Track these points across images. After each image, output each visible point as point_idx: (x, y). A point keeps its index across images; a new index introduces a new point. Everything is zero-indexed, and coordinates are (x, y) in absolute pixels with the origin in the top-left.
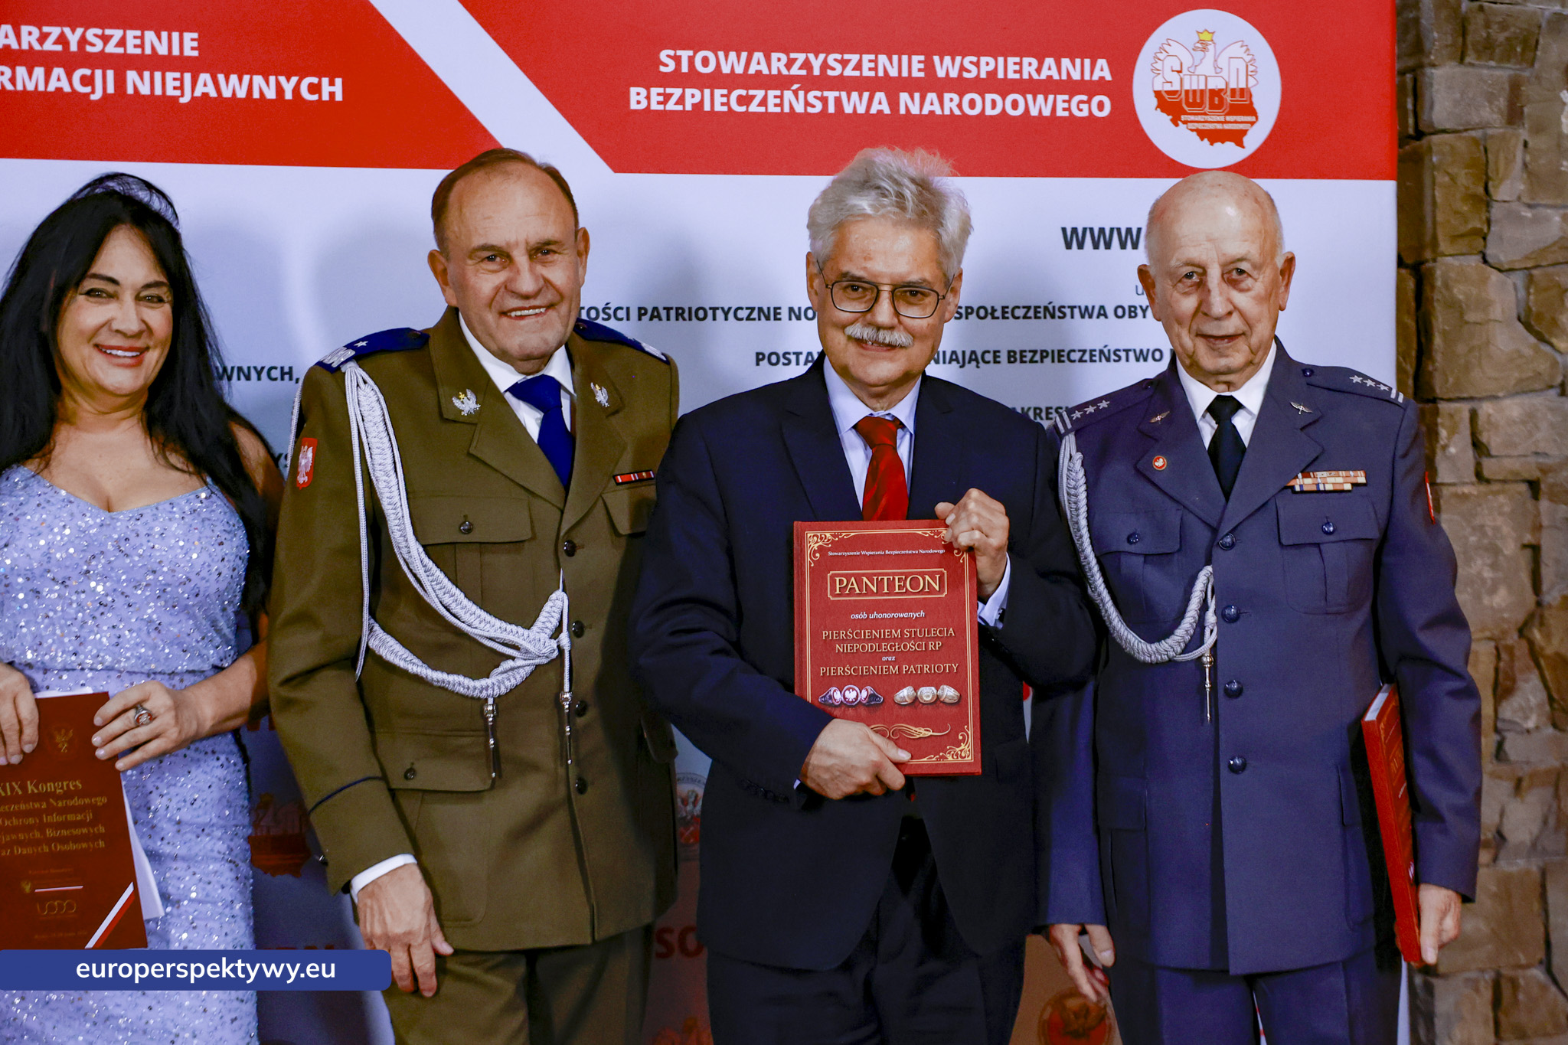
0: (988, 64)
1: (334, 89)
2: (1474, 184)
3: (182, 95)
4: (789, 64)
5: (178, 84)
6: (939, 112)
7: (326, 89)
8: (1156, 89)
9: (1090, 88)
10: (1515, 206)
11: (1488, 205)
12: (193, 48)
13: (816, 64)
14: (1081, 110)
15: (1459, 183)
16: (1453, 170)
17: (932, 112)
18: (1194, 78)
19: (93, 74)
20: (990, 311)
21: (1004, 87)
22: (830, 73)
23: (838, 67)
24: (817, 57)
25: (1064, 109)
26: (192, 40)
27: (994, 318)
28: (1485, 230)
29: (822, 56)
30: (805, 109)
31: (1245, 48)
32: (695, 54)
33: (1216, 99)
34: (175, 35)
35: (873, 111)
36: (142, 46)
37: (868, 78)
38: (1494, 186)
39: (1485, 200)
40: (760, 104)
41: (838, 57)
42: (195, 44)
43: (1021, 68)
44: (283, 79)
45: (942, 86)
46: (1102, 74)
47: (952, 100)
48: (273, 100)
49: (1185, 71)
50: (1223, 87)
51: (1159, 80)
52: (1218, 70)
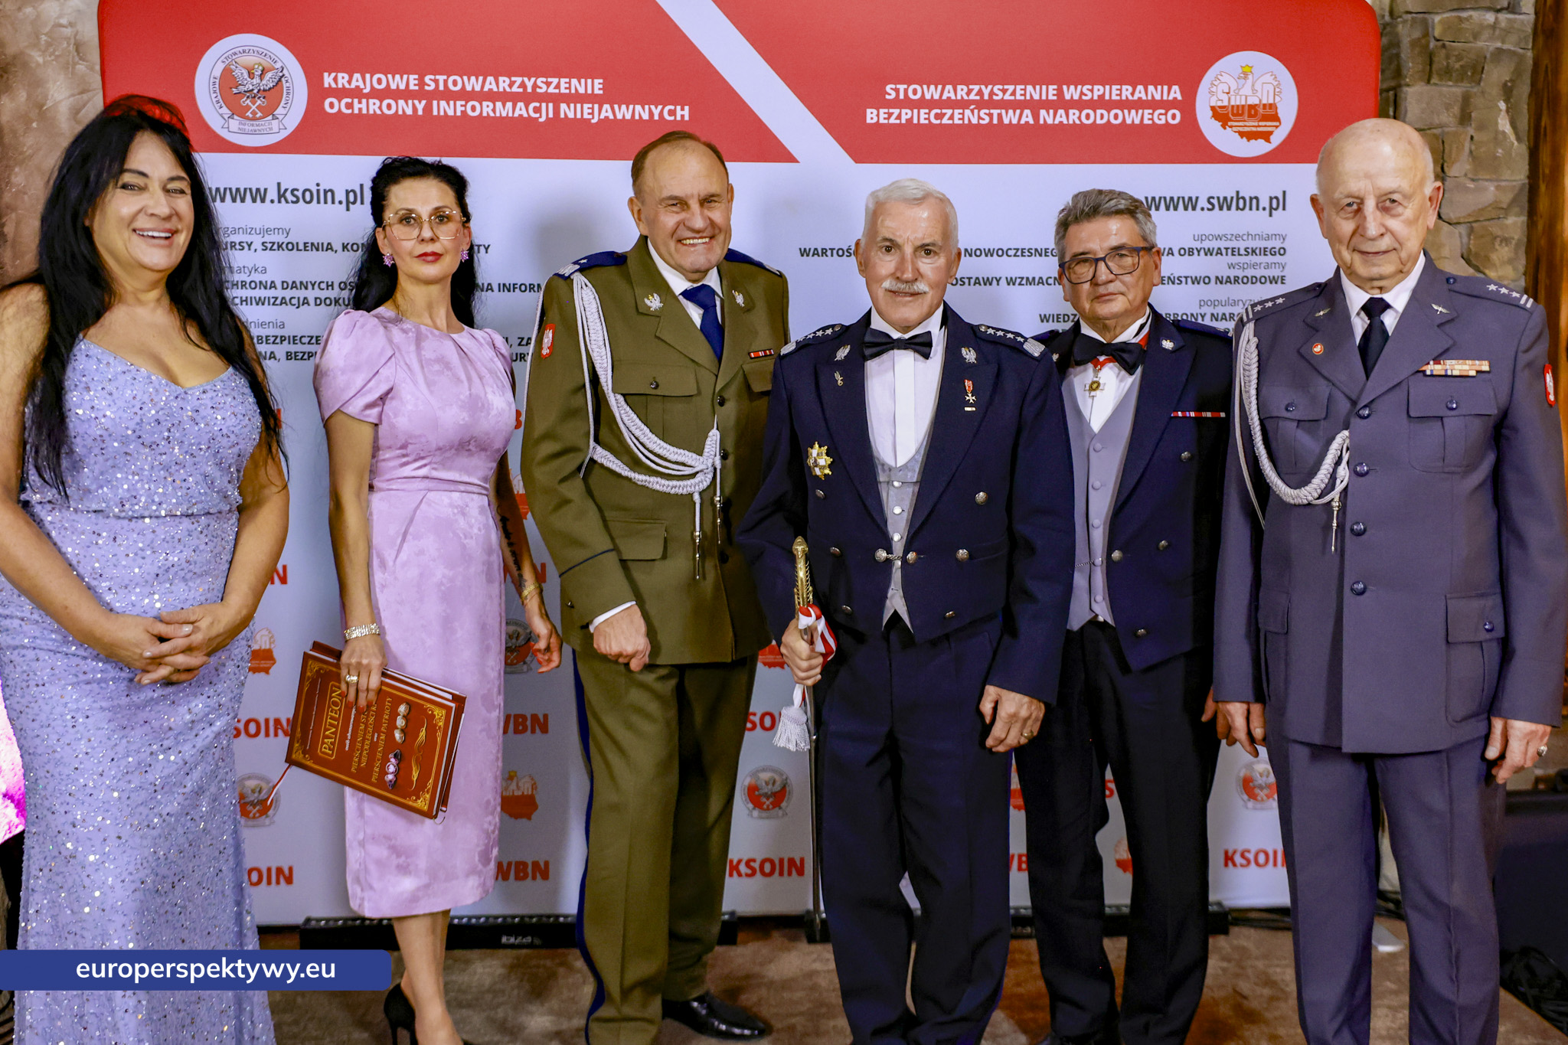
0: (1099, 90)
1: (684, 113)
3: (593, 118)
4: (969, 92)
6: (1065, 122)
7: (679, 113)
8: (1212, 105)
9: (1167, 105)
10: (1462, 180)
12: (599, 89)
13: (986, 92)
14: (1160, 120)
19: (540, 105)
21: (1109, 105)
22: (995, 97)
23: (1001, 94)
24: (986, 87)
25: (1149, 119)
26: (599, 83)
29: (990, 87)
30: (979, 122)
31: (1273, 77)
32: (908, 87)
33: (1253, 111)
34: (589, 81)
35: (1022, 122)
36: (569, 88)
37: (1020, 101)
40: (949, 119)
41: (1001, 87)
42: (601, 86)
43: (1121, 92)
44: (653, 107)
45: (1068, 105)
46: (1175, 96)
47: (1074, 114)
48: (647, 120)
49: (1232, 93)
50: (1257, 102)
51: (1214, 99)
52: (1255, 92)
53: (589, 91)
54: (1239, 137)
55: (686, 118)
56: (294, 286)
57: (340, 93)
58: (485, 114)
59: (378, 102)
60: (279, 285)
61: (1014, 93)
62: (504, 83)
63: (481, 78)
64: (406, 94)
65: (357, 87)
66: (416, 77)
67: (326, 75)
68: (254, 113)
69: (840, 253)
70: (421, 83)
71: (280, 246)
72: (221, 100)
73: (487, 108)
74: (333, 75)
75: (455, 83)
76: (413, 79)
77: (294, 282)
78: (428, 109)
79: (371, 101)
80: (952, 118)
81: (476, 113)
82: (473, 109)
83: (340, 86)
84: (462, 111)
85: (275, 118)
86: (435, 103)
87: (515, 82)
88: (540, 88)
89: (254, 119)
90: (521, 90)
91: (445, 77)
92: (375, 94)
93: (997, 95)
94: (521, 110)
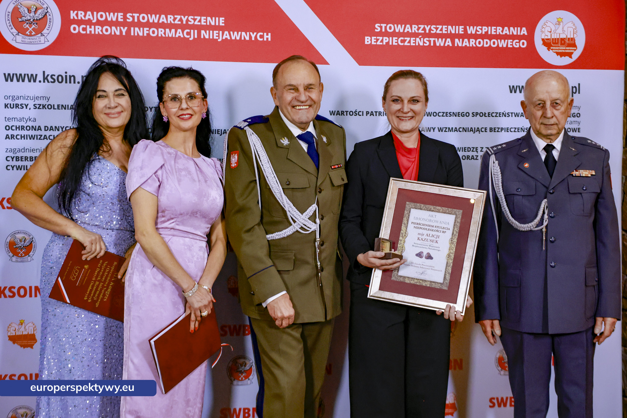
0: (485, 29)
1: (268, 37)
3: (219, 38)
4: (418, 29)
5: (217, 35)
6: (468, 45)
7: (265, 37)
8: (542, 38)
9: (520, 38)
12: (223, 23)
13: (427, 29)
14: (516, 45)
17: (466, 46)
18: (556, 34)
19: (190, 31)
20: (484, 114)
21: (490, 37)
22: (432, 32)
23: (435, 30)
24: (427, 26)
25: (511, 45)
26: (222, 20)
27: (485, 116)
29: (429, 26)
30: (423, 44)
31: (573, 24)
32: (387, 25)
33: (563, 41)
34: (217, 18)
35: (446, 45)
36: (206, 22)
37: (445, 34)
40: (408, 43)
41: (435, 26)
42: (223, 21)
43: (496, 30)
44: (251, 33)
45: (469, 37)
46: (524, 33)
47: (473, 41)
48: (248, 40)
49: (552, 32)
50: (565, 37)
51: (543, 35)
52: (564, 32)
53: (217, 24)
54: (556, 55)
55: (269, 40)
56: (51, 129)
57: (79, 22)
58: (160, 35)
59: (100, 28)
60: (43, 128)
61: (441, 30)
62: (170, 18)
63: (158, 16)
64: (116, 24)
65: (89, 19)
66: (122, 14)
67: (72, 12)
68: (31, 32)
69: (351, 113)
70: (125, 18)
71: (44, 107)
72: (12, 25)
73: (161, 32)
74: (76, 12)
75: (143, 18)
76: (120, 15)
77: (51, 127)
78: (129, 31)
79: (97, 27)
80: (409, 42)
81: (155, 35)
82: (153, 32)
83: (79, 18)
84: (147, 34)
85: (42, 35)
86: (132, 29)
87: (177, 18)
88: (191, 22)
89: (31, 35)
90: (180, 23)
91: (138, 15)
92: (99, 23)
93: (433, 31)
94: (179, 33)
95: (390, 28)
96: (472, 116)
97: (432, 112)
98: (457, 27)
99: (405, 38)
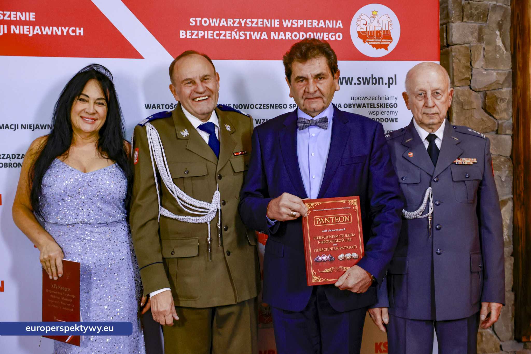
0: (301, 22)
1: (80, 31)
2: (466, 62)
3: (30, 33)
4: (234, 22)
5: (28, 30)
6: (284, 38)
7: (78, 31)
9: (336, 30)
10: (480, 69)
11: (471, 69)
13: (243, 23)
14: (333, 38)
15: (462, 62)
16: (460, 58)
17: (282, 39)
21: (306, 30)
22: (247, 25)
23: (250, 24)
24: (243, 20)
25: (327, 38)
26: (33, 15)
28: (471, 78)
29: (245, 20)
30: (239, 38)
31: (388, 17)
32: (202, 19)
33: (378, 34)
34: (27, 14)
35: (262, 38)
36: (16, 17)
37: (261, 27)
38: (473, 63)
39: (470, 67)
40: (224, 36)
41: (250, 20)
42: (34, 17)
43: (312, 24)
44: (63, 28)
45: (286, 30)
46: (339, 26)
47: (288, 34)
48: (60, 35)
49: (368, 25)
50: (381, 30)
51: (359, 28)
52: (379, 24)
53: (28, 19)
54: (372, 47)
55: (82, 34)
69: (167, 107)
95: (205, 22)
96: (290, 108)
97: (249, 105)
98: (273, 20)
99: (221, 32)
